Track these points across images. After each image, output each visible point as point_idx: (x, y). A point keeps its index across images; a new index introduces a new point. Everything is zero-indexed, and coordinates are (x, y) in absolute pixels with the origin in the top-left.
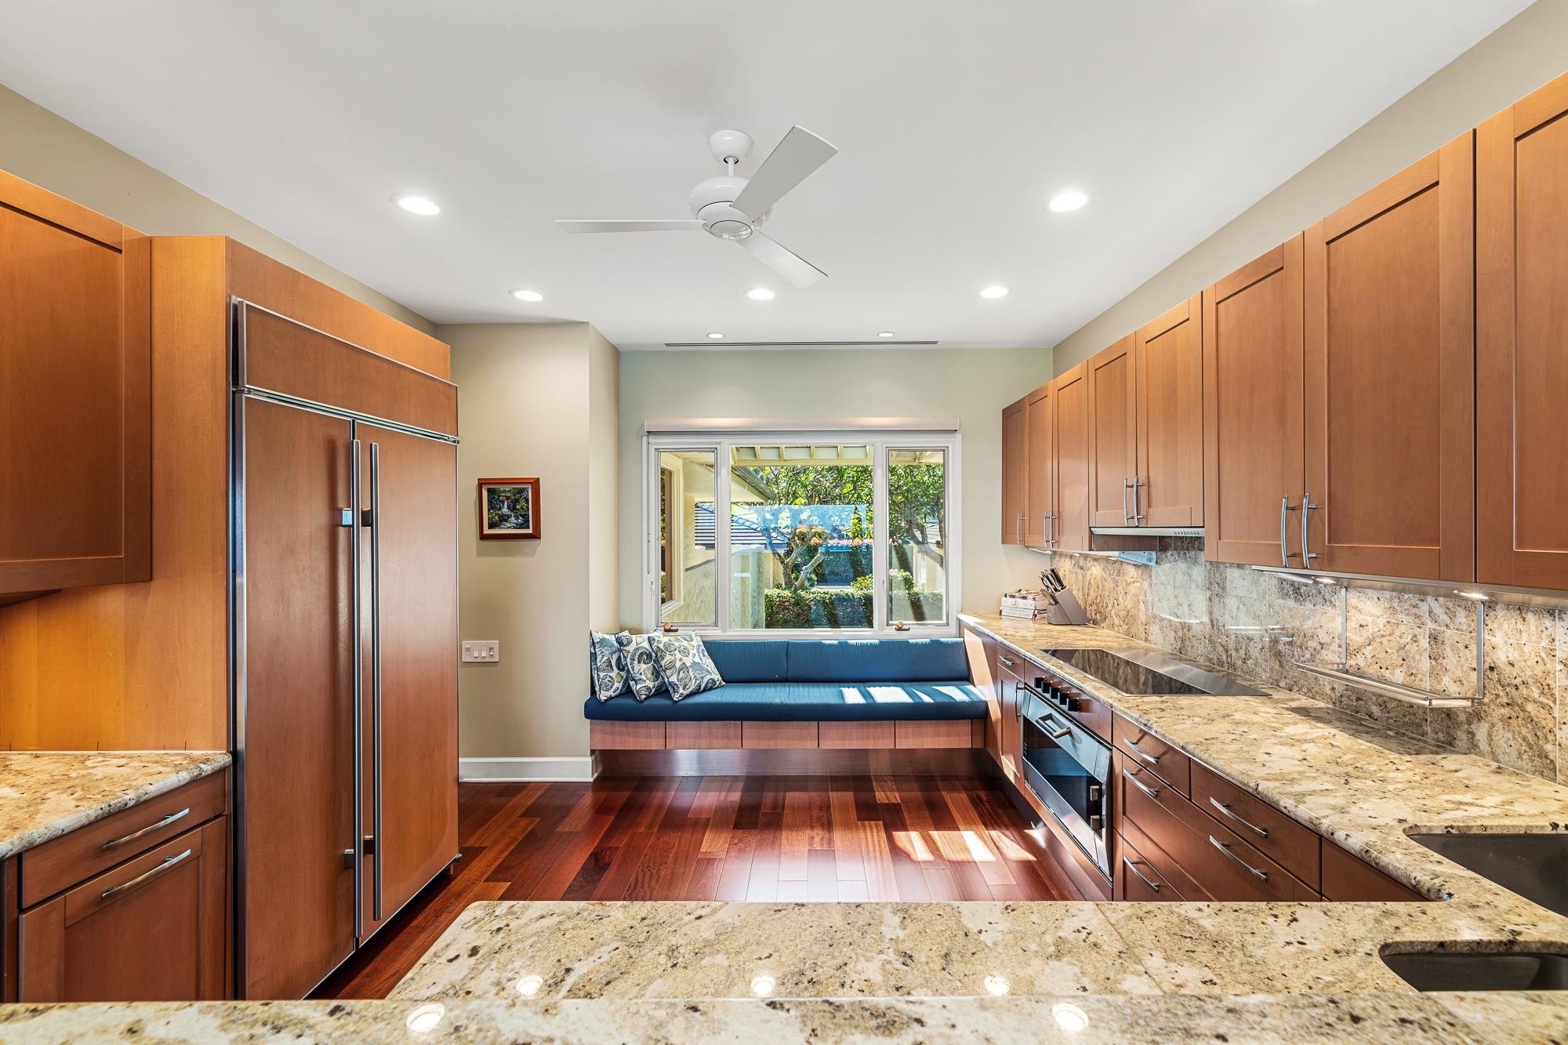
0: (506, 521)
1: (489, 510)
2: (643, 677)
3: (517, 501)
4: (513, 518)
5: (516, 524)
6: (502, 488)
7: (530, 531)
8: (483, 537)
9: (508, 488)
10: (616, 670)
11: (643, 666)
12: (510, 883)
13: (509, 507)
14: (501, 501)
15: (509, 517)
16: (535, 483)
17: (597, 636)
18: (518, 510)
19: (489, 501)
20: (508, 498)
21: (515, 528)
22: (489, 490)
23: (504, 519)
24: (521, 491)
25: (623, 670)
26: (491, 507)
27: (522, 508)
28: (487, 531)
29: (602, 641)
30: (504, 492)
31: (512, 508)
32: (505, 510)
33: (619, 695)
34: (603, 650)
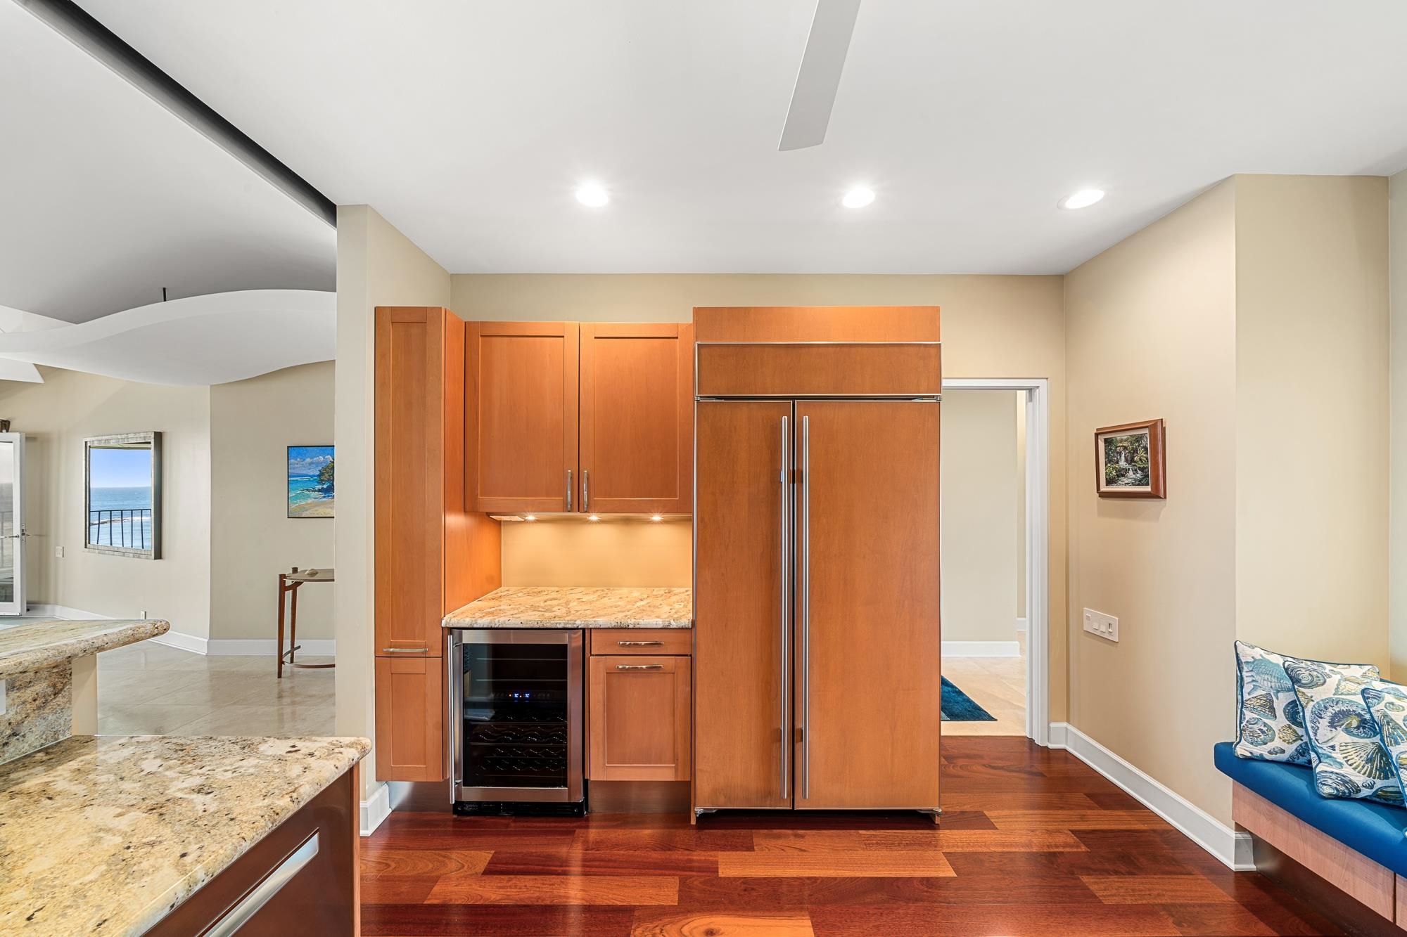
0: (1123, 476)
1: (1106, 465)
2: (1338, 755)
3: (1135, 451)
4: (1131, 472)
5: (1135, 480)
6: (1118, 436)
7: (1148, 489)
8: (1104, 495)
9: (1125, 435)
10: (1282, 720)
11: (1341, 737)
12: (955, 875)
13: (1126, 460)
14: (1118, 453)
15: (1127, 471)
16: (1156, 429)
17: (1247, 654)
18: (1135, 462)
19: (1106, 453)
20: (1125, 448)
21: (1133, 484)
22: (1106, 441)
23: (1122, 473)
24: (1139, 439)
25: (1300, 725)
26: (1109, 460)
27: (1140, 460)
28: (1104, 488)
29: (1257, 664)
30: (1121, 441)
31: (1131, 461)
32: (1123, 464)
33: (1288, 764)
34: (1257, 678)
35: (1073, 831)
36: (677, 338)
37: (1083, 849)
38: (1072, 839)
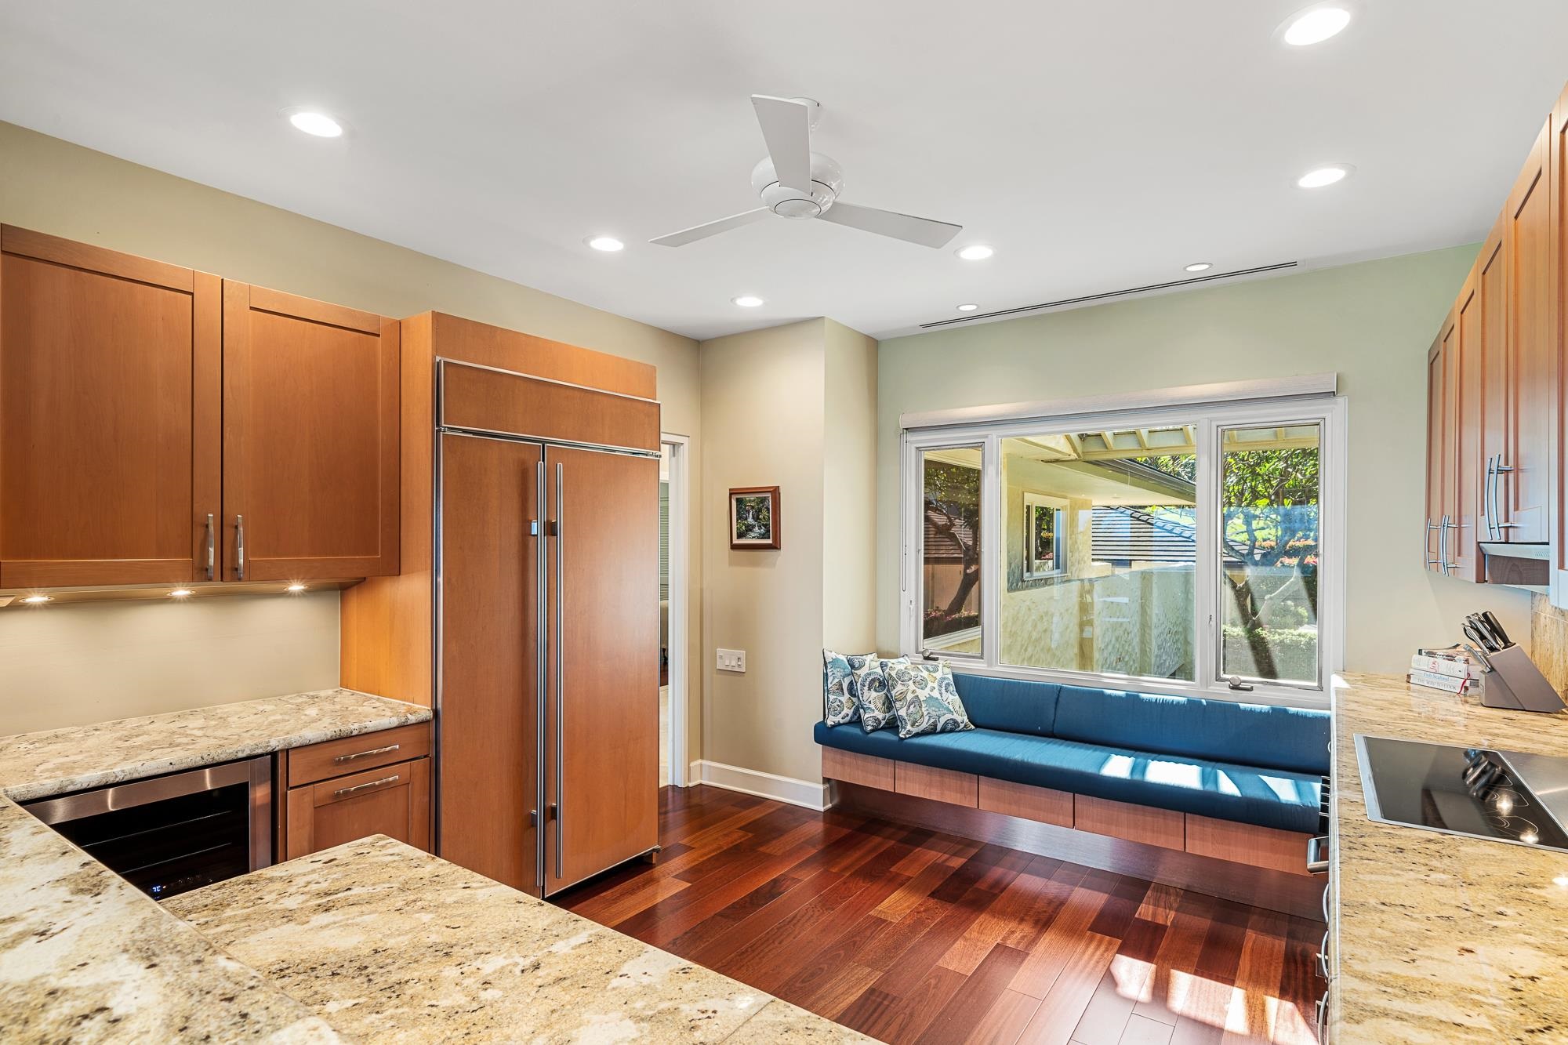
0: (751, 530)
1: (737, 521)
2: (872, 706)
3: (760, 510)
4: (757, 528)
5: (760, 534)
6: (748, 497)
7: (770, 541)
8: (734, 547)
9: (752, 497)
10: (847, 695)
11: (874, 694)
12: (690, 884)
13: (753, 518)
14: (747, 511)
15: (754, 526)
16: (775, 492)
17: (830, 656)
18: (760, 519)
19: (737, 511)
20: (753, 507)
21: (758, 538)
22: (737, 500)
23: (750, 528)
24: (763, 500)
25: (854, 696)
26: (739, 517)
27: (764, 518)
28: (736, 541)
29: (835, 661)
30: (750, 501)
31: (756, 518)
32: (750, 520)
33: (850, 723)
34: (835, 671)
35: (740, 829)
36: (379, 336)
37: (750, 835)
38: (741, 833)
